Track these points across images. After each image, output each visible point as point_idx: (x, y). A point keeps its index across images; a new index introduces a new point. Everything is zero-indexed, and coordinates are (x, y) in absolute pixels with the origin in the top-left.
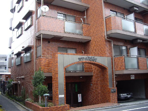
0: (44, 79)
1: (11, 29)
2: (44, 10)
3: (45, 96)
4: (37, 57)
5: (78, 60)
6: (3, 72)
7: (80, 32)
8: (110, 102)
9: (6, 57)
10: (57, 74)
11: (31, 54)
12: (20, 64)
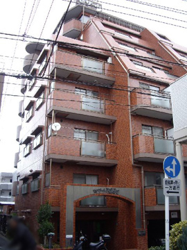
0: (52, 215)
1: (18, 140)
2: (54, 129)
3: (50, 236)
4: (45, 187)
5: (93, 193)
6: (6, 200)
7: (102, 154)
8: (136, 248)
9: (12, 177)
10: (65, 209)
11: (39, 182)
12: (26, 192)
